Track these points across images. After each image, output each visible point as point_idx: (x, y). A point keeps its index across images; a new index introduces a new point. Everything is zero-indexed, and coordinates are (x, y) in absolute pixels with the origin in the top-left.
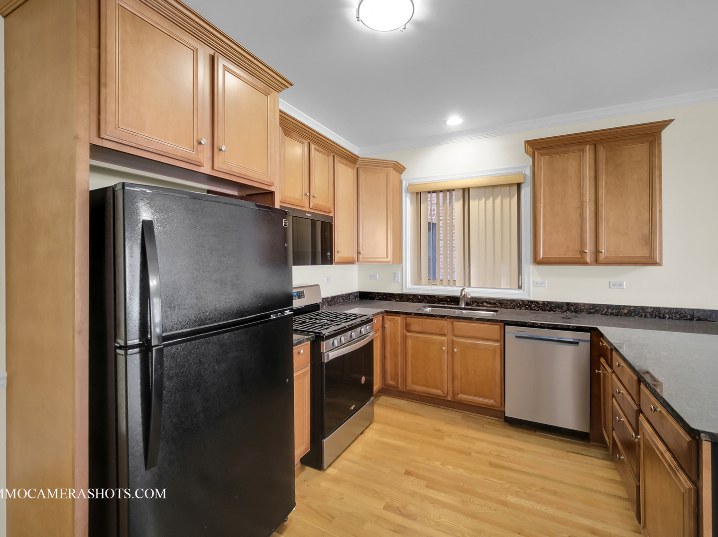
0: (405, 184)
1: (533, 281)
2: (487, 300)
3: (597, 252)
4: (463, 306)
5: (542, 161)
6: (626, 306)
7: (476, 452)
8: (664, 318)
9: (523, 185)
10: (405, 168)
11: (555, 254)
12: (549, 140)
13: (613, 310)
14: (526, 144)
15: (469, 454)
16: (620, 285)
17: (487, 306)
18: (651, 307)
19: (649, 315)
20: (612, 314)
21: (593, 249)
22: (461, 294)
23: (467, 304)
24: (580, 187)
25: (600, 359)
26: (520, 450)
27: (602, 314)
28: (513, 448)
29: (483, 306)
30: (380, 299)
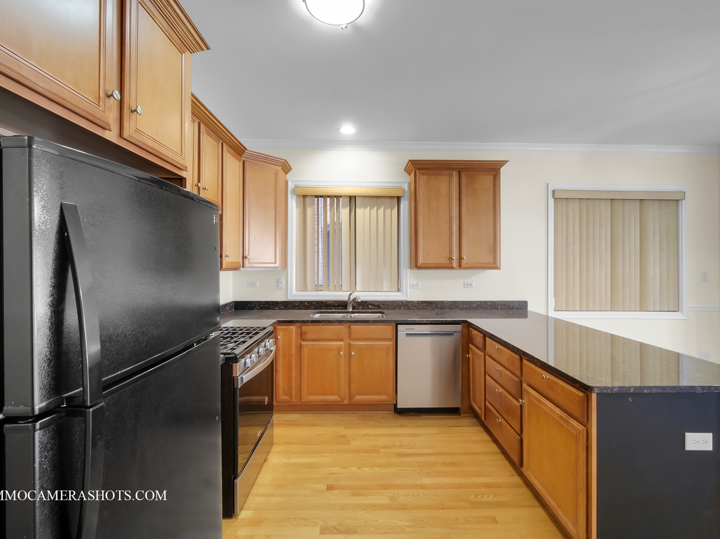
0: (291, 186)
1: (410, 284)
2: (372, 303)
3: (460, 258)
4: (351, 310)
5: (422, 179)
6: (475, 301)
7: (382, 448)
8: (498, 309)
9: (402, 199)
10: (291, 169)
11: (432, 260)
12: (427, 162)
13: (466, 305)
14: (410, 163)
15: (377, 451)
16: (471, 285)
17: (371, 309)
18: (490, 301)
19: (489, 308)
20: (466, 308)
21: (458, 257)
22: (349, 299)
23: (354, 308)
24: (450, 205)
25: (469, 345)
26: (415, 435)
27: (460, 309)
28: (410, 435)
29: (369, 308)
30: (261, 309)
